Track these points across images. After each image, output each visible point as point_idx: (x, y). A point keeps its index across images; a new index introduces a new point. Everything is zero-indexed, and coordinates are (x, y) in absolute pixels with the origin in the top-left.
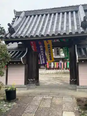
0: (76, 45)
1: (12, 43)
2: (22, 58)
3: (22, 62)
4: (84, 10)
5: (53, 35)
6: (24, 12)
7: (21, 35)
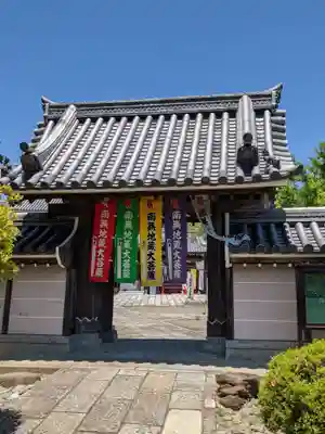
0: (227, 216)
1: (31, 202)
2: (57, 249)
3: (59, 262)
4: (255, 111)
5: (155, 183)
6: (72, 106)
7: (57, 180)
